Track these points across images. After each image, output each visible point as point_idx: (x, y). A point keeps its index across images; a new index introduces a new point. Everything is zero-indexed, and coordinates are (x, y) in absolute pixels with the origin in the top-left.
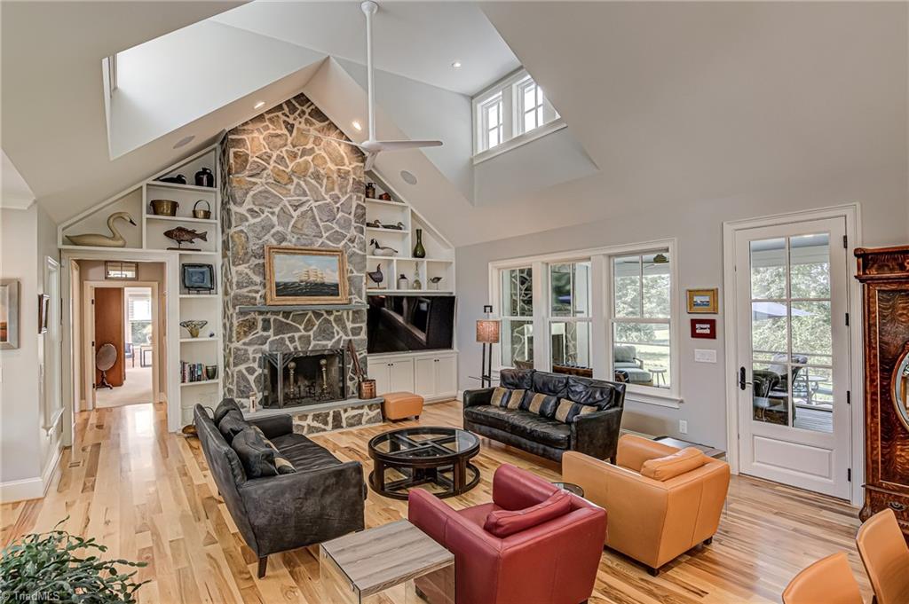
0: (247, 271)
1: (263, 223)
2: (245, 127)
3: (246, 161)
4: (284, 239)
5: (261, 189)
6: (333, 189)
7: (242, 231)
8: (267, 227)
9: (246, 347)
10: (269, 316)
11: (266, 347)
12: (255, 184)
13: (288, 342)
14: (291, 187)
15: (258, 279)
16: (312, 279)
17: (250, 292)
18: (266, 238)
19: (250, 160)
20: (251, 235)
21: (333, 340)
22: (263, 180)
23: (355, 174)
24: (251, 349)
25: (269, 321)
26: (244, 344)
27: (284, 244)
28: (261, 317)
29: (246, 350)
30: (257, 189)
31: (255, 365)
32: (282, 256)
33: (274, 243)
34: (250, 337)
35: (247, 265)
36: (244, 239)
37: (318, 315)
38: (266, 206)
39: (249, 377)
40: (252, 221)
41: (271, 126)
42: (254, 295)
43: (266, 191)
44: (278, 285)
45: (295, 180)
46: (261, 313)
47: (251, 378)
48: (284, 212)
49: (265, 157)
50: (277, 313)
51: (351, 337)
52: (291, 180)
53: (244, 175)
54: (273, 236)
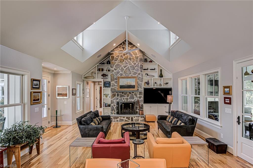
0: (114, 83)
1: (117, 72)
2: (114, 50)
3: (114, 58)
4: (122, 75)
5: (117, 63)
6: (134, 62)
7: (113, 74)
8: (118, 73)
9: (113, 100)
10: (119, 93)
11: (118, 100)
12: (116, 63)
13: (123, 99)
14: (124, 62)
15: (116, 85)
16: (128, 84)
17: (114, 87)
18: (118, 75)
19: (115, 57)
20: (115, 74)
21: (134, 99)
22: (118, 62)
23: (140, 57)
24: (114, 101)
25: (118, 94)
26: (113, 99)
27: (122, 76)
28: (117, 93)
29: (113, 101)
30: (116, 64)
31: (115, 104)
32: (121, 79)
33: (120, 76)
34: (114, 98)
35: (114, 81)
36: (113, 76)
37: (130, 93)
38: (118, 68)
39: (114, 107)
40: (115, 71)
41: (119, 49)
42: (115, 88)
43: (118, 64)
44: (120, 86)
45: (125, 60)
46: (117, 92)
48: (122, 69)
49: (118, 56)
50: (120, 92)
51: (139, 99)
52: (124, 61)
53: (113, 61)
54: (120, 74)
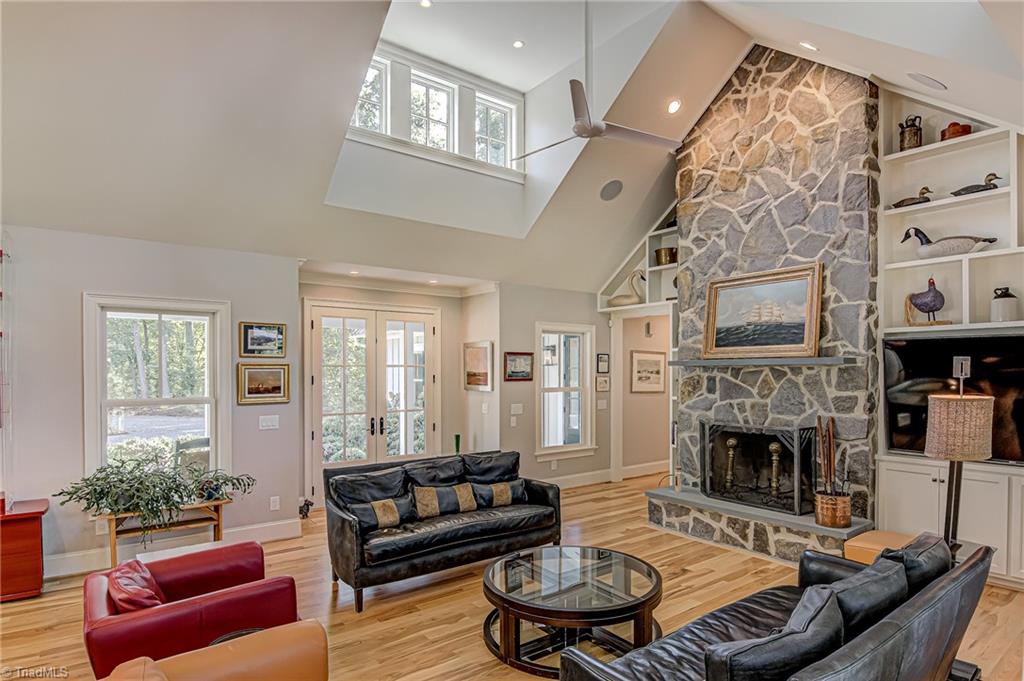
0: (693, 316)
1: (709, 252)
2: (692, 136)
3: (690, 180)
4: (734, 268)
5: (709, 206)
6: (805, 168)
7: (687, 268)
8: (713, 257)
9: (690, 412)
10: (715, 373)
11: (712, 415)
12: (701, 203)
13: (736, 411)
14: (743, 191)
15: (702, 326)
16: (765, 319)
17: (694, 342)
18: (712, 270)
19: (695, 175)
20: (696, 270)
21: (802, 416)
22: (710, 196)
23: (845, 124)
24: (695, 414)
25: (714, 379)
26: (688, 407)
27: (734, 275)
28: (706, 375)
29: (690, 415)
30: (702, 209)
31: (698, 436)
32: (729, 291)
33: (721, 276)
34: (695, 399)
35: (692, 310)
36: (690, 278)
37: (779, 374)
38: (713, 229)
40: (697, 252)
41: (719, 118)
42: (699, 346)
43: (713, 209)
45: (749, 177)
46: (706, 369)
47: (693, 450)
48: (734, 229)
49: (711, 164)
50: (724, 369)
51: (834, 414)
52: (742, 180)
53: (690, 199)
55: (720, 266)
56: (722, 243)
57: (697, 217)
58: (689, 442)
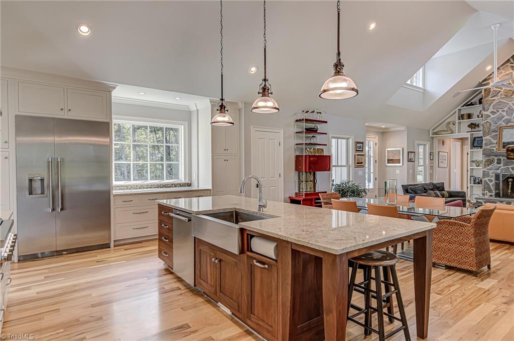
1: (498, 117)
5: (498, 101)
7: (488, 122)
10: (501, 157)
11: (499, 171)
15: (495, 141)
18: (499, 123)
19: (492, 90)
20: (492, 123)
22: (499, 97)
24: (491, 172)
25: (500, 160)
26: (488, 169)
27: (510, 124)
29: (488, 172)
30: (495, 102)
34: (491, 166)
35: (490, 136)
36: (488, 125)
38: (500, 109)
42: (493, 148)
46: (496, 156)
47: (491, 184)
48: (510, 109)
49: (500, 87)
50: (504, 156)
53: (489, 98)
55: (503, 121)
56: (504, 114)
57: (492, 104)
58: (488, 181)
